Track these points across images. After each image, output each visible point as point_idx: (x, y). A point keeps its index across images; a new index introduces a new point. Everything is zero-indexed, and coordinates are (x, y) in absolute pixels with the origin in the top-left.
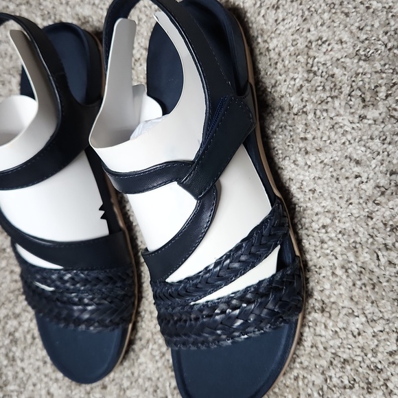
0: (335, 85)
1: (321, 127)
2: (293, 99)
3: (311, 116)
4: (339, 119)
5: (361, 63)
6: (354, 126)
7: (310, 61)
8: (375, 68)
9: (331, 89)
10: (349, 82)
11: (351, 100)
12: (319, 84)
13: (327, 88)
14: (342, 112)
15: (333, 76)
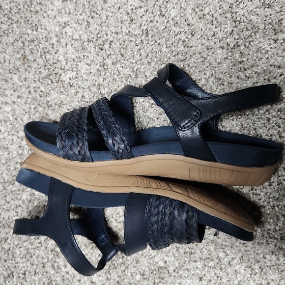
0: (254, 26)
1: (251, 53)
2: (228, 40)
3: (242, 47)
4: (261, 45)
5: (266, 9)
6: (271, 46)
7: (234, 15)
8: (276, 10)
9: (252, 28)
10: (263, 21)
11: (266, 32)
12: (243, 27)
13: (250, 28)
14: (262, 40)
15: (250, 21)
